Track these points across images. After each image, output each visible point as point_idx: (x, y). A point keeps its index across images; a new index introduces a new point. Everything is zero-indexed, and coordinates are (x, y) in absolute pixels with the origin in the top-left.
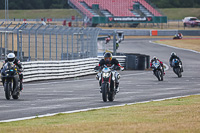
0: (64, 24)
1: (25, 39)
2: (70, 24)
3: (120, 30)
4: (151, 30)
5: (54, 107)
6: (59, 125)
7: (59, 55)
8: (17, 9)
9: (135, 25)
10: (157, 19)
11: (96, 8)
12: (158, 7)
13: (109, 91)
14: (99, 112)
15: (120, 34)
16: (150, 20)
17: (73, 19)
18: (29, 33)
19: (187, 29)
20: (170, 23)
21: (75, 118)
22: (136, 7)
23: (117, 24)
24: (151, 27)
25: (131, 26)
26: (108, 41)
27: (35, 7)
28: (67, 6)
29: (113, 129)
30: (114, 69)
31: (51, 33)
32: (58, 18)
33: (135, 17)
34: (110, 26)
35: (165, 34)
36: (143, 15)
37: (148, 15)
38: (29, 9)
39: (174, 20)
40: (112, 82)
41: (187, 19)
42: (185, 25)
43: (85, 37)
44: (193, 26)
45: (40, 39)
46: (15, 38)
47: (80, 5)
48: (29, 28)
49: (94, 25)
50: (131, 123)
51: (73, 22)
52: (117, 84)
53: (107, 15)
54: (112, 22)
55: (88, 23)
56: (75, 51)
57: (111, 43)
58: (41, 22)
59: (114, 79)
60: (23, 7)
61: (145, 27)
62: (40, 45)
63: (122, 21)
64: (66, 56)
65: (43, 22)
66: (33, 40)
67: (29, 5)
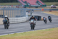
0: (16, 7)
1: (5, 11)
2: (18, 7)
3: (33, 9)
4: (42, 9)
5: (14, 31)
6: (15, 37)
7: (15, 16)
8: (3, 3)
9: (37, 7)
10: (43, 6)
11: (26, 2)
12: (44, 2)
13: (33, 26)
14: (27, 33)
15: (33, 10)
16: (41, 6)
17: (19, 5)
18: (6, 10)
19: (52, 8)
20: (47, 7)
21: (20, 35)
22: (37, 2)
23: (32, 7)
24: (42, 8)
25: (36, 8)
26: (29, 12)
27: (8, 2)
28: (17, 2)
29: (30, 38)
30: (34, 20)
31: (13, 10)
32: (15, 5)
33: (37, 5)
34: (30, 8)
35: (46, 10)
36: (39, 4)
37: (41, 4)
38: (6, 2)
39: (48, 6)
40: (34, 24)
41: (52, 6)
42: (52, 7)
43: (22, 11)
44: (54, 7)
45: (9, 12)
46: (2, 11)
47: (21, 1)
48: (6, 8)
49: (25, 7)
50: (36, 36)
51: (19, 6)
52: (35, 24)
53: (29, 4)
54: (30, 6)
55: (23, 7)
56: (20, 15)
57: (30, 13)
58: (9, 6)
59: (34, 23)
60: (5, 2)
61: (40, 8)
62: (9, 13)
63: (33, 6)
64: (17, 17)
65: (10, 7)
66: (7, 12)
67: (6, 1)
